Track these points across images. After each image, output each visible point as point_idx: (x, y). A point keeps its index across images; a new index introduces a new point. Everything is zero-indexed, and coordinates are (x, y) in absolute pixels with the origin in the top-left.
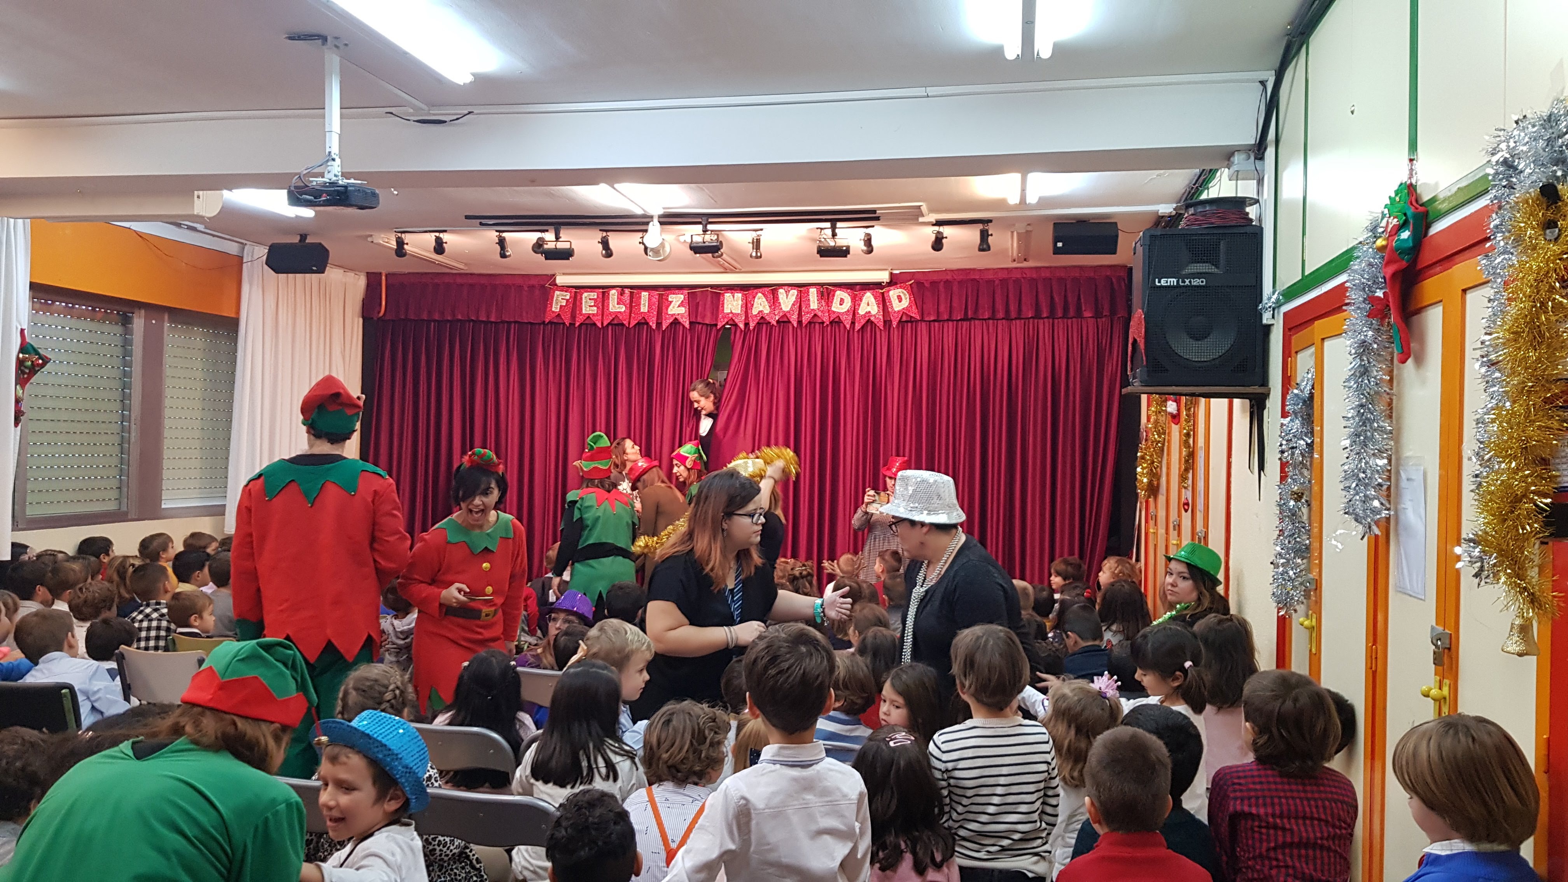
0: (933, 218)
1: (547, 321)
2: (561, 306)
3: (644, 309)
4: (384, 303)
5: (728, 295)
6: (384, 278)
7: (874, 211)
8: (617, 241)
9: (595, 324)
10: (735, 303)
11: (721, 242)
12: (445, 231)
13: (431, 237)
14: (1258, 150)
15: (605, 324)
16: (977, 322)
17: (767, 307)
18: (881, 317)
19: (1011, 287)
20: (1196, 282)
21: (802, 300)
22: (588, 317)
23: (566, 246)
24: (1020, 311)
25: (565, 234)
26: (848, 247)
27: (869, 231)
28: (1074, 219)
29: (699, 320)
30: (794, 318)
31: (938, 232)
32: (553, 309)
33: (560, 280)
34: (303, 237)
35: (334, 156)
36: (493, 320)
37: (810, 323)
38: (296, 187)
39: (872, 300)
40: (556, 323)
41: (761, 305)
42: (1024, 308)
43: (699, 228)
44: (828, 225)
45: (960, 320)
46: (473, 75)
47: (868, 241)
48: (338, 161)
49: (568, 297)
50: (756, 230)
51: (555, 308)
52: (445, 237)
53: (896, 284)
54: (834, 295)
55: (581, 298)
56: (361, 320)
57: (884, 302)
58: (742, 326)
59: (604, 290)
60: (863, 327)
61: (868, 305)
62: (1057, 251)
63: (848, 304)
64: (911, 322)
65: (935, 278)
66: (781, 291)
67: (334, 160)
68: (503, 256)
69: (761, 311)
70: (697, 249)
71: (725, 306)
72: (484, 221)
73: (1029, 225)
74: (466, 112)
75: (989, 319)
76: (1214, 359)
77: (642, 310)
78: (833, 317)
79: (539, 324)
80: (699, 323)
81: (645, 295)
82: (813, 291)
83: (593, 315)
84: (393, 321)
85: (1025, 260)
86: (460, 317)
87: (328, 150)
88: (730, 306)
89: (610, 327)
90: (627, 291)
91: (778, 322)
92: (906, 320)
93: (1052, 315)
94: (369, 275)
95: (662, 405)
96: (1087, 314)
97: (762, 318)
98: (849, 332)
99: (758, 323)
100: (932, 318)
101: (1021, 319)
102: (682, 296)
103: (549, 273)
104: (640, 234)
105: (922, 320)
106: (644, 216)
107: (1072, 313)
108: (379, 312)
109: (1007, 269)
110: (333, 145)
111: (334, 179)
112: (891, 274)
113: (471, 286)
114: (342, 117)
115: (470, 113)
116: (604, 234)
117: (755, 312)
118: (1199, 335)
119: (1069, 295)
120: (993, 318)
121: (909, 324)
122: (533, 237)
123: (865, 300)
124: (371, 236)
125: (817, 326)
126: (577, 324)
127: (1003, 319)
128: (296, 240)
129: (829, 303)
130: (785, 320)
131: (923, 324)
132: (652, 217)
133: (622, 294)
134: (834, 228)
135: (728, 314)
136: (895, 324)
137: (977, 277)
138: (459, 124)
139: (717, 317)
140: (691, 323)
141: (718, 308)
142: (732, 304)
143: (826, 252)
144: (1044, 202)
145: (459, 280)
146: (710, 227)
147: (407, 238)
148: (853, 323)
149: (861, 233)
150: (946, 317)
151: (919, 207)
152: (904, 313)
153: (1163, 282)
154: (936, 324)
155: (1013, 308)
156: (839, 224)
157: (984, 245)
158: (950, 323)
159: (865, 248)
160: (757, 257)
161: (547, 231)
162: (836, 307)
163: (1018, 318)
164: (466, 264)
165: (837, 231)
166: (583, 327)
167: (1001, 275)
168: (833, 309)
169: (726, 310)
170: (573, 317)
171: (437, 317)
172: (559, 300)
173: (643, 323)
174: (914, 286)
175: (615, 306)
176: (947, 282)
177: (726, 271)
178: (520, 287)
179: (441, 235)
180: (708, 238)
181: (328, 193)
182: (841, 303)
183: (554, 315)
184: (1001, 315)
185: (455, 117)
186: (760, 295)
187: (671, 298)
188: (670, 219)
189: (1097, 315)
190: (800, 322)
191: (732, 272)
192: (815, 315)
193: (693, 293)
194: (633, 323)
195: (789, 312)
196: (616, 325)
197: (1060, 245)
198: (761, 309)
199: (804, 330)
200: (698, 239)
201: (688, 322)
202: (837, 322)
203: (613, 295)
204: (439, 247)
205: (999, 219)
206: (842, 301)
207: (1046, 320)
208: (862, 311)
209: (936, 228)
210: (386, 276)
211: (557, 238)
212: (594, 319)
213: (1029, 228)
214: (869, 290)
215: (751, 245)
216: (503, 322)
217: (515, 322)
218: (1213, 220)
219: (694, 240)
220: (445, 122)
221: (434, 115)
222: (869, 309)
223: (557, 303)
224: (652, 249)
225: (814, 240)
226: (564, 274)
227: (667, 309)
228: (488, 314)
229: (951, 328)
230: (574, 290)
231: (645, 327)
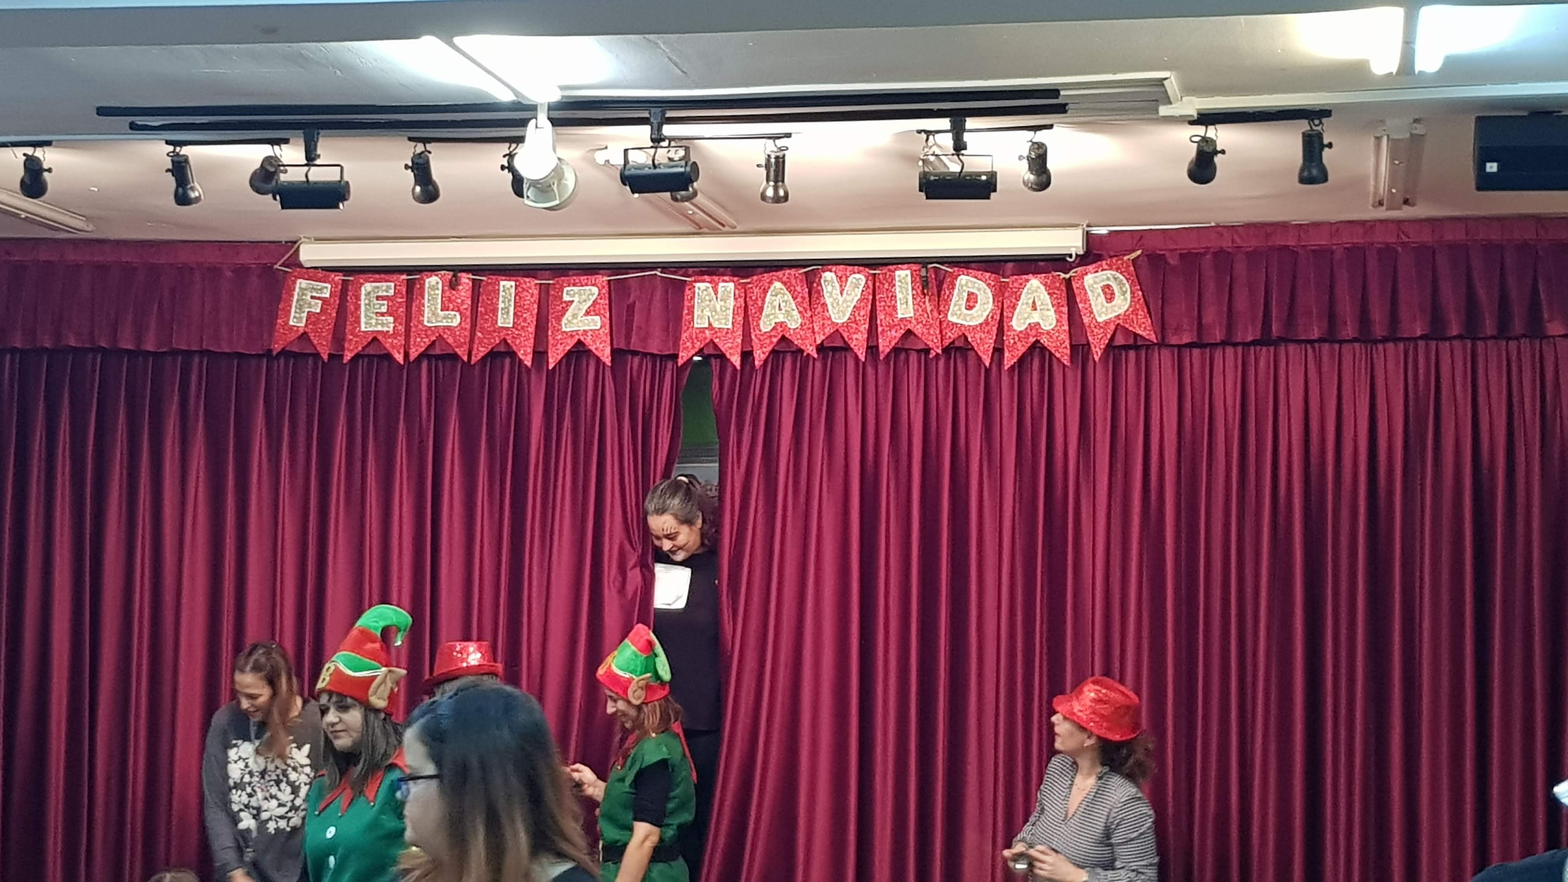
1: (277, 348)
2: (310, 314)
3: (505, 319)
5: (702, 287)
9: (389, 357)
10: (718, 305)
11: (694, 165)
15: (413, 355)
16: (1292, 347)
17: (796, 314)
18: (1065, 337)
19: (1372, 264)
21: (876, 301)
22: (375, 339)
23: (331, 175)
24: (1394, 320)
25: (328, 150)
26: (992, 175)
28: (1522, 108)
29: (635, 344)
30: (858, 340)
32: (291, 323)
33: (309, 254)
36: (149, 347)
37: (894, 350)
39: (1044, 297)
40: (299, 355)
41: (779, 309)
42: (1404, 313)
43: (643, 133)
44: (944, 124)
45: (1254, 343)
47: (1039, 161)
49: (327, 294)
50: (775, 137)
51: (297, 319)
53: (1099, 258)
55: (358, 298)
57: (1070, 301)
58: (736, 360)
59: (410, 277)
60: (1021, 360)
61: (1034, 307)
62: (1485, 183)
63: (985, 306)
64: (1137, 348)
65: (1192, 245)
66: (828, 276)
68: (183, 199)
69: (781, 324)
70: (637, 181)
71: (697, 313)
73: (1416, 121)
75: (1321, 340)
77: (501, 322)
78: (951, 335)
79: (259, 356)
80: (635, 353)
81: (507, 286)
82: (906, 275)
83: (385, 334)
85: (1406, 202)
86: (73, 343)
88: (707, 313)
89: (424, 365)
90: (466, 279)
91: (820, 348)
93: (1471, 332)
96: (1555, 328)
97: (784, 339)
98: (988, 371)
99: (774, 353)
100: (1186, 340)
101: (1396, 340)
102: (595, 290)
103: (283, 237)
104: (504, 148)
105: (1162, 343)
106: (516, 107)
107: (1517, 324)
109: (1363, 223)
112: (1089, 238)
113: (102, 269)
116: (420, 148)
117: (766, 325)
119: (1512, 281)
120: (1330, 337)
121: (1132, 354)
122: (255, 154)
123: (1025, 297)
125: (913, 358)
126: (348, 356)
127: (1355, 339)
129: (941, 303)
130: (839, 344)
131: (1165, 352)
132: (534, 108)
133: (453, 285)
134: (957, 131)
135: (702, 330)
136: (1097, 353)
137: (1291, 243)
139: (677, 339)
140: (614, 352)
141: (679, 318)
142: (713, 308)
143: (939, 187)
145: (71, 256)
146: (668, 130)
148: (998, 351)
152: (1118, 326)
154: (1196, 352)
156: (971, 123)
158: (1230, 350)
159: (1031, 178)
160: (776, 199)
161: (287, 141)
162: (958, 314)
163: (1392, 338)
164: (89, 219)
165: (965, 137)
166: (361, 365)
167: (1347, 239)
168: (951, 318)
169: (700, 324)
170: (338, 339)
172: (305, 302)
173: (502, 353)
174: (1144, 262)
175: (437, 314)
176: (1221, 254)
177: (699, 230)
178: (214, 271)
180: (662, 155)
182: (970, 304)
183: (293, 336)
184: (1349, 331)
186: (778, 285)
187: (569, 292)
188: (575, 113)
190: (872, 349)
191: (716, 233)
192: (909, 332)
193: (619, 281)
194: (480, 352)
195: (846, 325)
196: (438, 357)
198: (781, 318)
199: (881, 368)
200: (641, 159)
201: (608, 351)
202: (959, 348)
203: (433, 288)
206: (971, 301)
207: (1456, 343)
208: (1022, 323)
209: (1200, 130)
211: (310, 158)
212: (388, 343)
214: (1036, 272)
215: (763, 172)
216: (175, 353)
217: (202, 353)
219: (632, 162)
222: (1036, 318)
223: (300, 308)
224: (534, 184)
225: (911, 159)
226: (318, 240)
227: (559, 319)
228: (139, 335)
229: (1230, 363)
230: (339, 278)
231: (507, 361)
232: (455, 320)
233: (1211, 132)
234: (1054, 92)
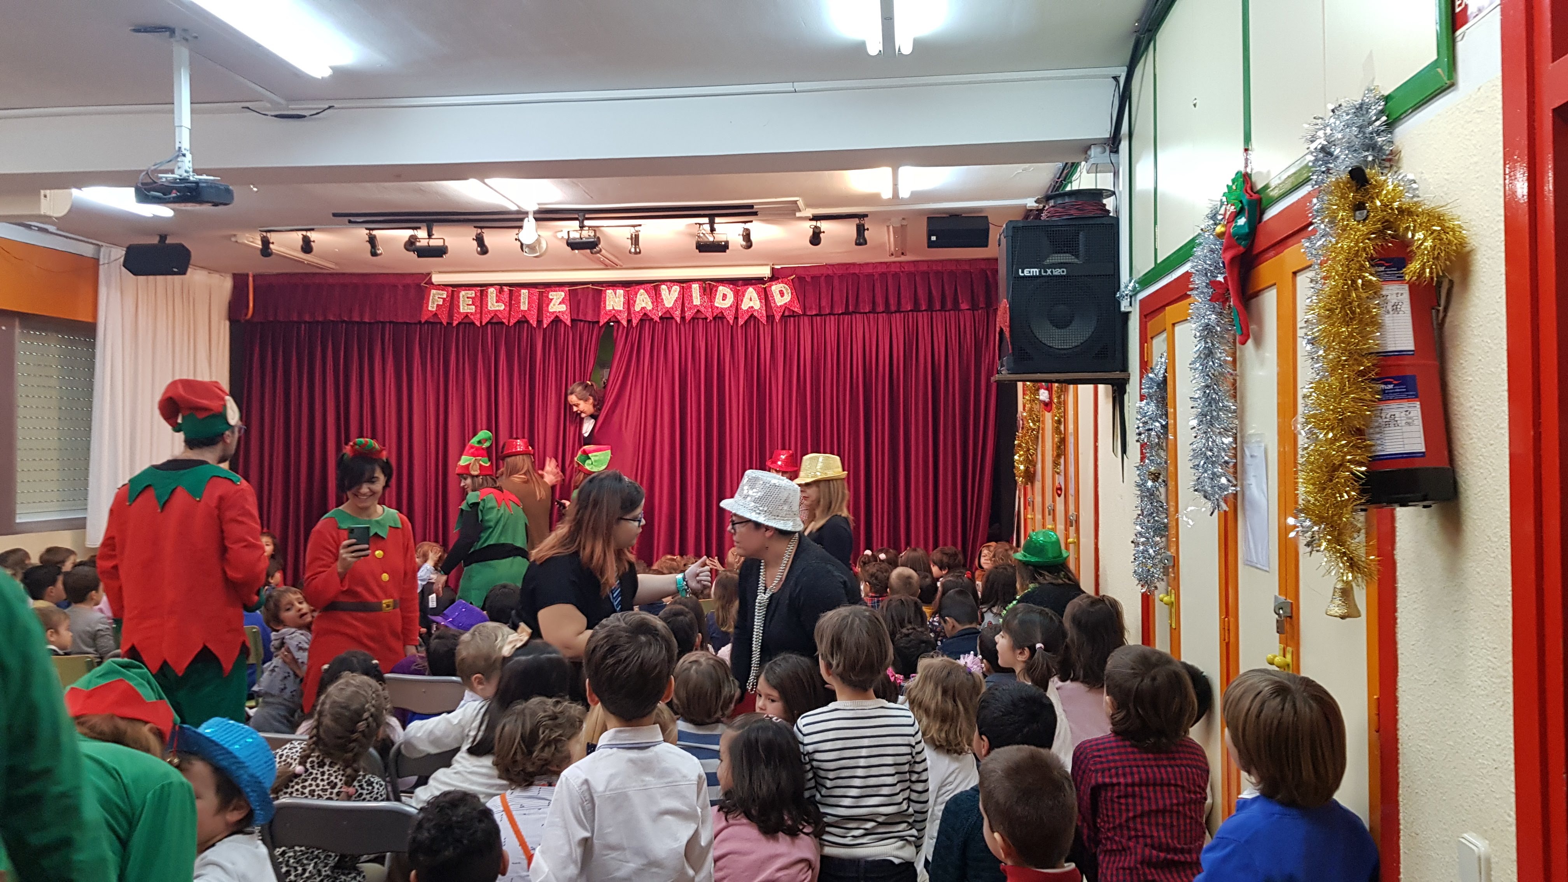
0: (810, 212)
1: (423, 320)
2: (438, 305)
3: (524, 307)
4: (251, 305)
5: (609, 292)
6: (251, 279)
7: (751, 207)
8: (491, 238)
9: (473, 323)
10: (617, 300)
11: (598, 238)
12: (312, 230)
13: (298, 237)
14: (1113, 143)
15: (484, 322)
16: (858, 316)
17: (650, 303)
18: (764, 313)
19: (890, 281)
20: (1058, 272)
21: (684, 298)
22: (467, 316)
23: (439, 243)
24: (899, 304)
25: (437, 232)
26: (727, 243)
27: (748, 226)
28: (945, 213)
29: (581, 317)
30: (677, 314)
31: (816, 227)
32: (430, 309)
33: (436, 279)
34: (163, 238)
35: (184, 152)
36: (367, 320)
37: (693, 318)
38: (142, 184)
39: (755, 295)
40: (433, 323)
41: (643, 301)
42: (903, 301)
43: (576, 224)
44: (706, 220)
45: (842, 314)
46: (331, 68)
47: (747, 236)
48: (189, 156)
49: (445, 296)
50: (634, 226)
51: (432, 307)
52: (312, 236)
53: (778, 279)
54: (716, 291)
55: (459, 298)
56: (227, 323)
57: (766, 297)
58: (625, 323)
59: (482, 288)
60: (746, 322)
61: (751, 300)
63: (730, 300)
64: (794, 317)
65: (816, 272)
66: (663, 287)
67: (184, 155)
68: (374, 254)
69: (643, 308)
70: (573, 245)
71: (607, 303)
72: (352, 219)
73: (904, 219)
74: (327, 106)
75: (869, 312)
76: (1076, 347)
77: (522, 308)
78: (716, 312)
79: (415, 324)
80: (581, 321)
81: (524, 292)
82: (695, 287)
83: (472, 314)
84: (261, 323)
85: (903, 254)
86: (332, 319)
87: (177, 145)
88: (612, 303)
89: (489, 326)
90: (506, 289)
91: (661, 318)
92: (788, 315)
93: (930, 308)
94: (236, 277)
95: (545, 406)
96: (964, 306)
97: (645, 314)
98: (732, 327)
99: (641, 320)
100: (814, 313)
101: (901, 312)
102: (563, 294)
103: (423, 271)
105: (804, 314)
106: (519, 212)
107: (949, 305)
108: (246, 314)
109: (886, 263)
110: (184, 140)
111: (185, 174)
112: (773, 269)
113: (344, 286)
114: (193, 111)
115: (330, 107)
116: (479, 231)
117: (637, 308)
118: (1062, 323)
119: (946, 287)
120: (873, 311)
121: (792, 319)
122: (406, 234)
123: (747, 296)
124: (235, 235)
125: (701, 321)
126: (455, 323)
127: (883, 312)
128: (155, 240)
129: (712, 299)
130: (668, 316)
131: (806, 318)
132: (527, 213)
133: (501, 291)
134: (712, 223)
135: (610, 311)
136: (777, 318)
137: (857, 272)
138: (320, 119)
139: (599, 315)
140: (572, 320)
141: (599, 305)
142: (614, 301)
143: (704, 247)
144: (916, 197)
145: (331, 281)
146: (587, 223)
147: (272, 237)
148: (736, 318)
149: (739, 228)
150: (827, 311)
151: (795, 202)
152: (786, 307)
153: (1026, 272)
154: (818, 318)
155: (892, 301)
157: (861, 240)
158: (832, 318)
159: (744, 243)
160: (636, 253)
161: (419, 228)
162: (719, 303)
163: (898, 311)
164: (336, 264)
165: (716, 226)
166: (461, 327)
167: (879, 270)
168: (716, 304)
169: (609, 308)
170: (451, 316)
171: (307, 319)
172: (435, 300)
173: (523, 321)
174: (796, 280)
175: (494, 304)
176: (828, 277)
177: (607, 267)
178: (395, 286)
179: (309, 234)
181: (178, 190)
182: (724, 299)
183: (431, 315)
184: (881, 308)
185: (315, 112)
186: (642, 291)
187: (552, 295)
188: (546, 215)
189: (974, 308)
190: (683, 318)
191: (613, 268)
192: (698, 311)
193: (573, 290)
194: (513, 321)
195: (672, 308)
196: (495, 323)
197: (934, 238)
198: (644, 305)
199: (687, 326)
200: (575, 235)
201: (569, 320)
202: (720, 317)
203: (492, 293)
204: (307, 246)
205: (873, 213)
206: (725, 297)
207: (925, 313)
208: (745, 306)
209: (814, 223)
210: (254, 276)
211: (430, 235)
212: (472, 318)
213: (904, 223)
214: (751, 285)
215: (630, 241)
216: (377, 322)
217: (390, 322)
218: (1072, 212)
219: (571, 236)
220: (304, 117)
221: (293, 109)
222: (751, 304)
223: (433, 303)
224: (528, 246)
225: (692, 235)
226: (440, 272)
227: (548, 305)
228: (361, 315)
229: (832, 322)
230: (451, 289)
231: (526, 325)
232: (502, 307)
233: (819, 224)
234: (751, 206)
